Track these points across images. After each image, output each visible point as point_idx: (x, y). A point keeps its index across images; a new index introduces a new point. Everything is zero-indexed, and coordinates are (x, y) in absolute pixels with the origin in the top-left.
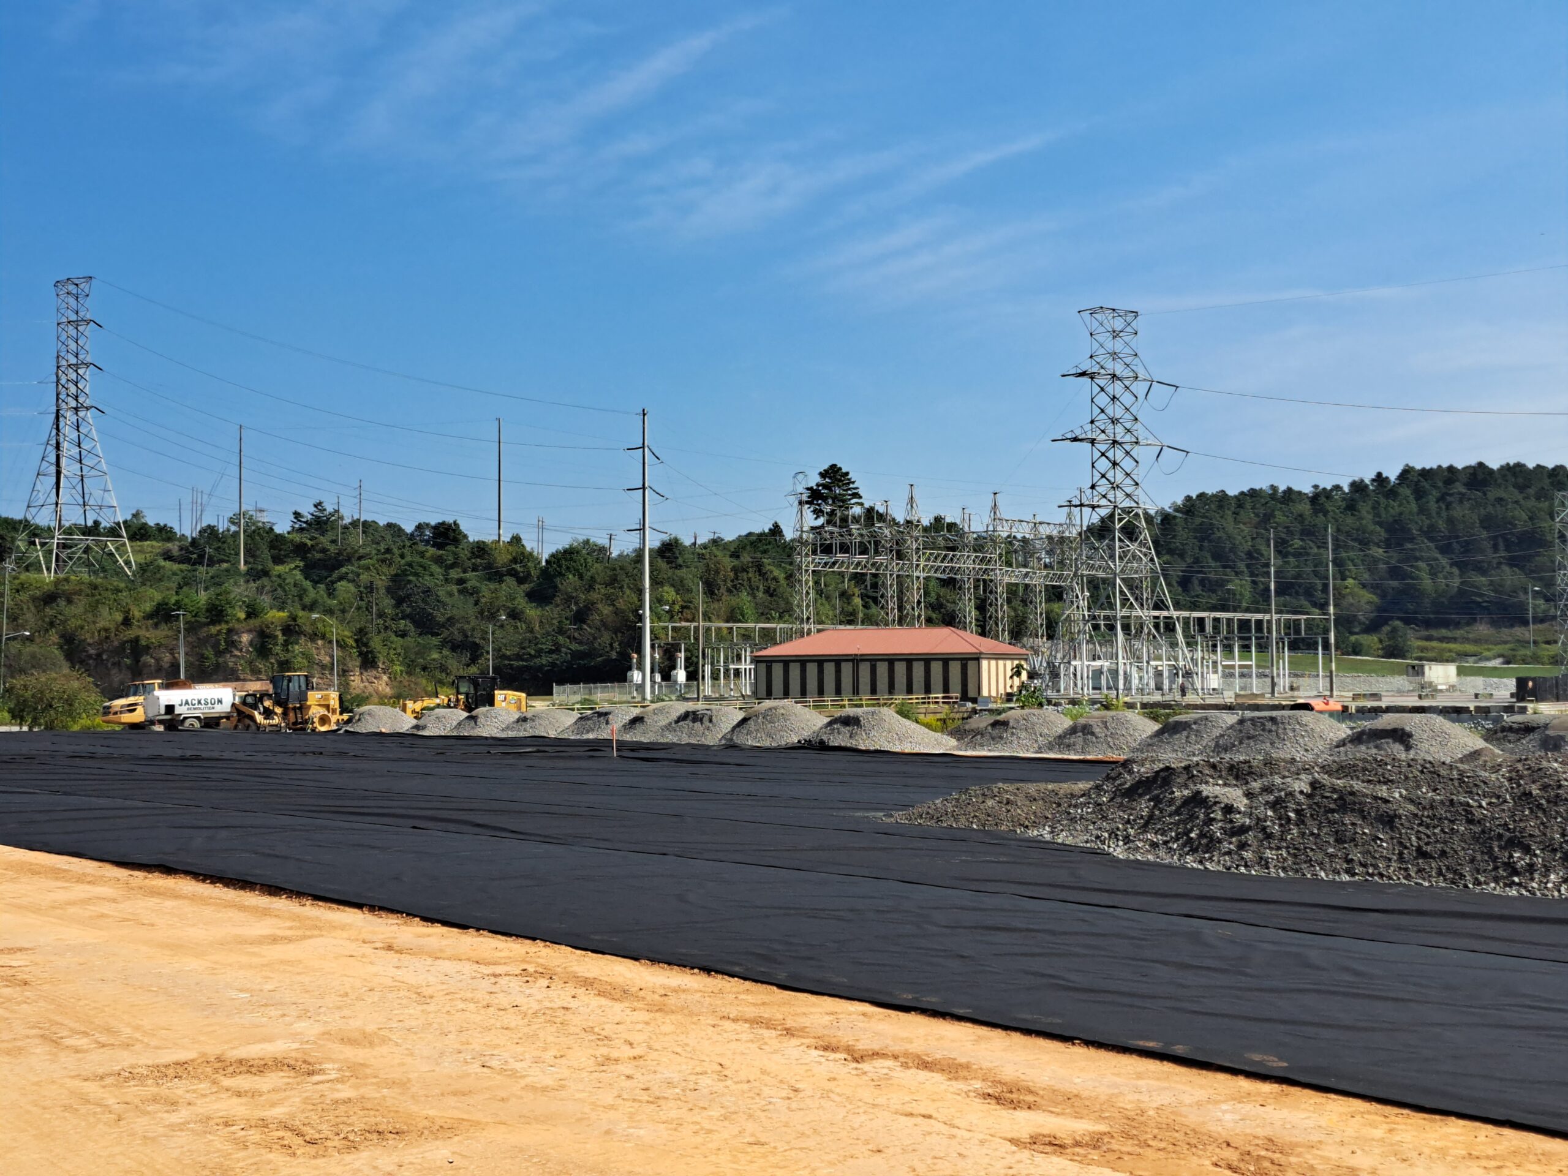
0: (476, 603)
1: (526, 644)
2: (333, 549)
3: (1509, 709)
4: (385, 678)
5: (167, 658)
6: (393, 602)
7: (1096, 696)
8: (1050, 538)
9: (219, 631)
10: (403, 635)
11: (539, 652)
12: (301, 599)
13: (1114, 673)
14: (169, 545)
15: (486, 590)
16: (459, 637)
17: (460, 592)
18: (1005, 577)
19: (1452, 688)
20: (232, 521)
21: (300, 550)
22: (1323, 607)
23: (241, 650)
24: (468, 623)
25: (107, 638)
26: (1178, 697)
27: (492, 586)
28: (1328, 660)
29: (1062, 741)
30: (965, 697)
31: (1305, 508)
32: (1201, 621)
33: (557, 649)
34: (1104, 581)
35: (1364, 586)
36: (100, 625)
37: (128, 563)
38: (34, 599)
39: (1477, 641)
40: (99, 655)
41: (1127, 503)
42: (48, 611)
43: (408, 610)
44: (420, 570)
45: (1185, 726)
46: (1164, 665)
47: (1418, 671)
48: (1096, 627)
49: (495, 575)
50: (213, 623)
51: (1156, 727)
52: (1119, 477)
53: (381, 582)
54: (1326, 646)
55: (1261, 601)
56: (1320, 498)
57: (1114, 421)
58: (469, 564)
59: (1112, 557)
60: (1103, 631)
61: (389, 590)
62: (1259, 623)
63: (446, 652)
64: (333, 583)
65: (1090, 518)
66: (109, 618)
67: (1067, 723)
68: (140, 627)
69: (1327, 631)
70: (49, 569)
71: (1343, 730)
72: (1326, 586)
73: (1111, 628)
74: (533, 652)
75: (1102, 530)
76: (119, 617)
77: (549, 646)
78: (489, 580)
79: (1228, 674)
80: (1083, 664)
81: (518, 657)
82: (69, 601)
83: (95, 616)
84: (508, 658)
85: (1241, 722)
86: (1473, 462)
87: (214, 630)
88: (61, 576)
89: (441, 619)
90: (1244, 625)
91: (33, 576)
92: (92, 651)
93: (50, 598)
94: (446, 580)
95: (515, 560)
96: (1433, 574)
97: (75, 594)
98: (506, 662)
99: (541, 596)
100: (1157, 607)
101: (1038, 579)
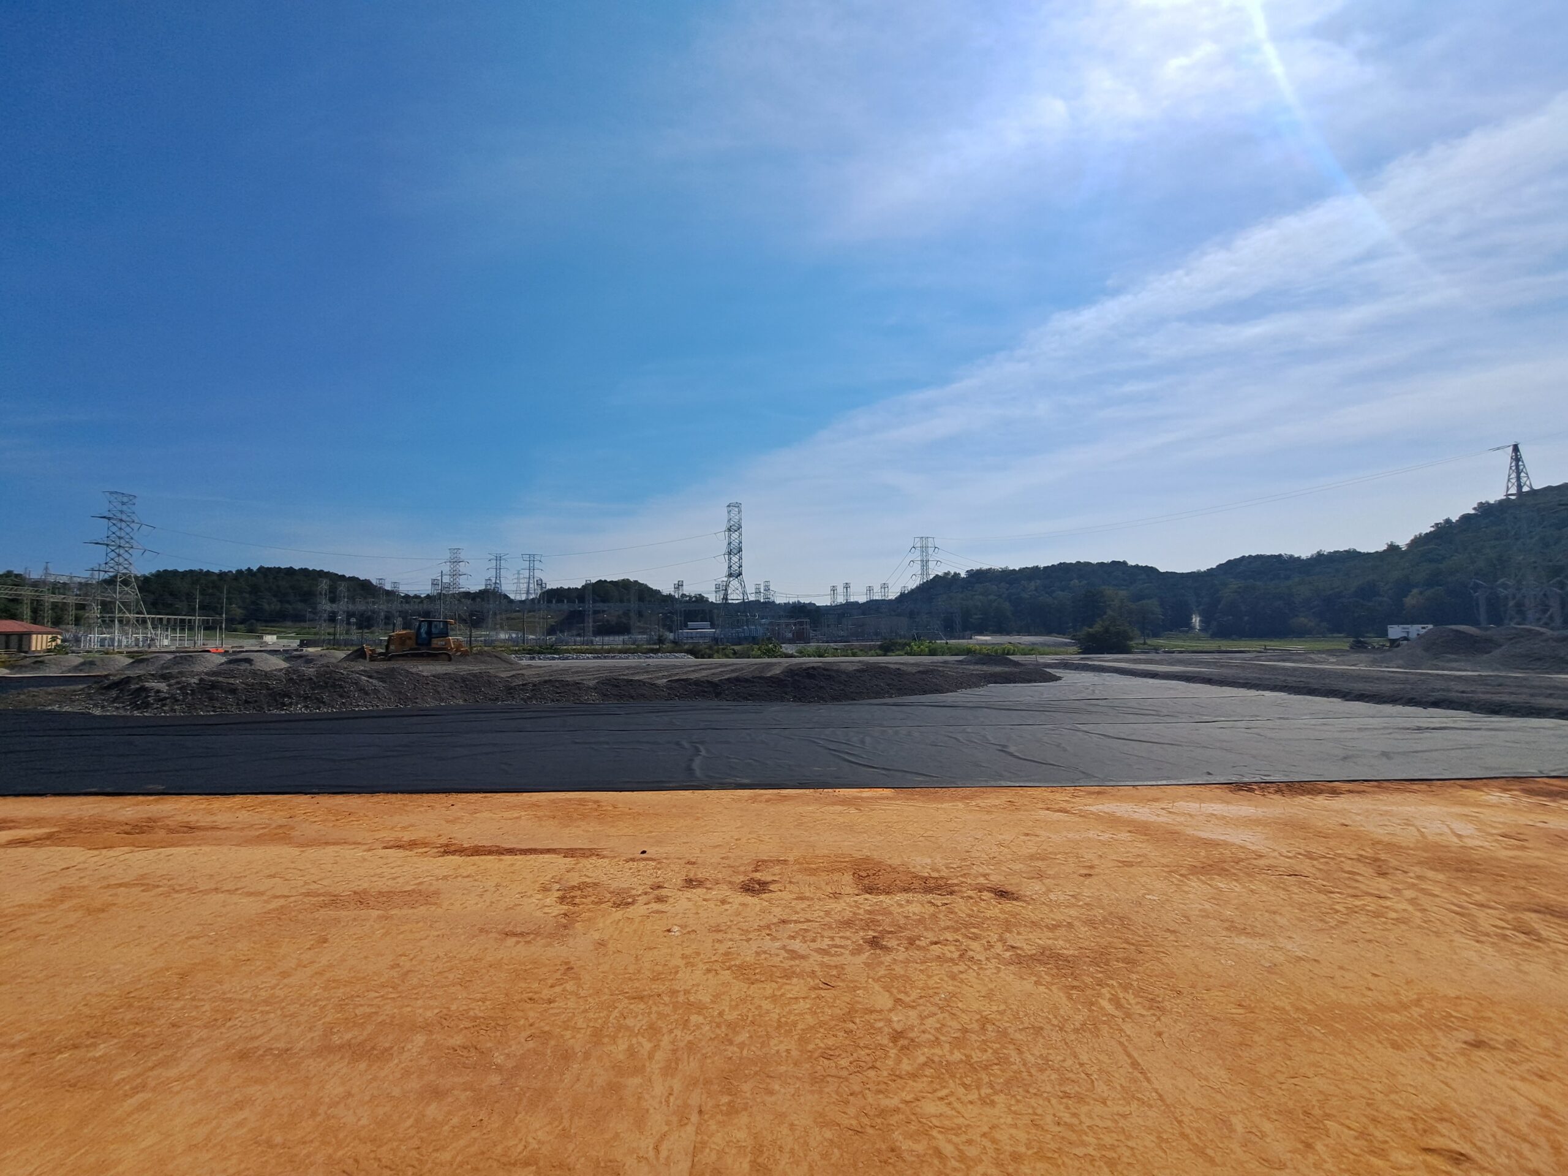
3: (296, 650)
7: (101, 649)
8: (80, 583)
13: (113, 640)
18: (49, 599)
19: (274, 643)
22: (221, 614)
26: (147, 649)
28: (221, 634)
29: (76, 668)
30: (20, 650)
32: (161, 619)
34: (110, 602)
35: (239, 607)
39: (285, 627)
41: (125, 571)
45: (147, 660)
46: (140, 637)
47: (262, 638)
48: (104, 621)
51: (131, 661)
52: (121, 560)
54: (221, 629)
55: (192, 612)
56: (222, 575)
57: (120, 538)
59: (115, 593)
60: (107, 623)
62: (190, 620)
65: (103, 576)
67: (81, 660)
69: (222, 623)
71: (224, 659)
72: (222, 608)
73: (113, 621)
75: (111, 582)
79: (173, 639)
80: (95, 636)
85: (175, 658)
86: (288, 566)
90: (183, 621)
96: (269, 604)
100: (138, 613)
101: (71, 600)
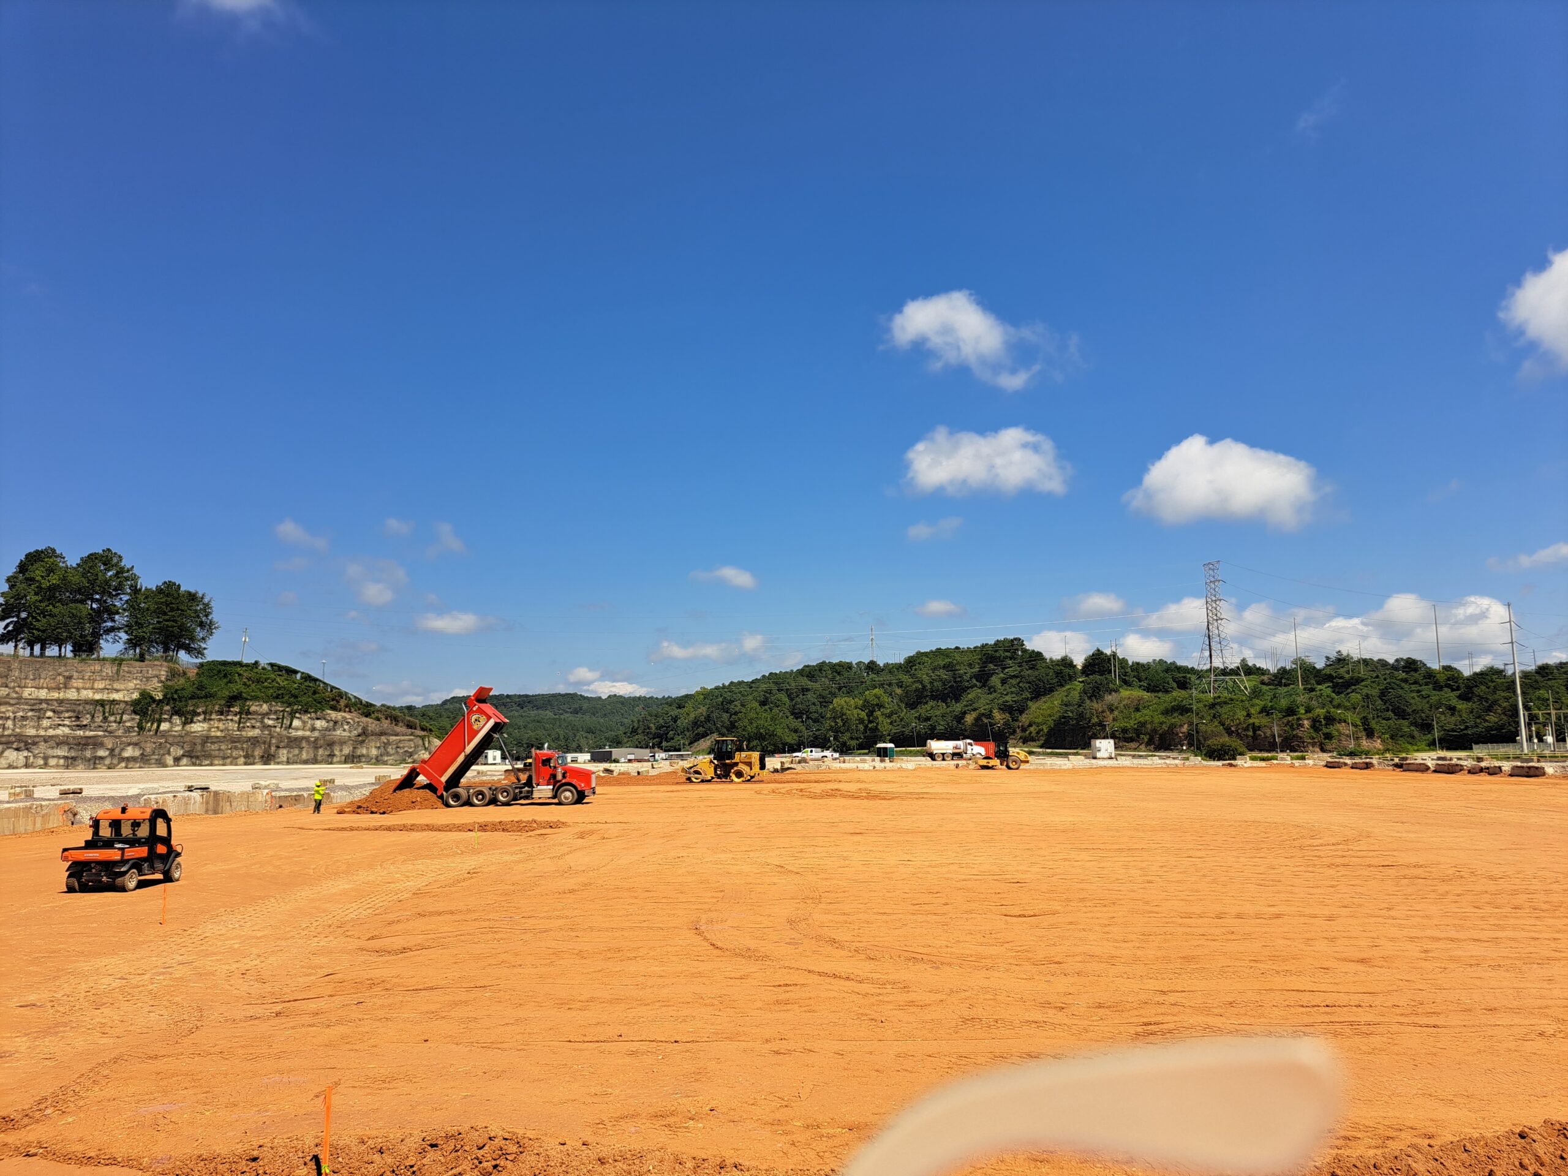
1: (1459, 724)
2: (1347, 676)
4: (1379, 741)
5: (1269, 733)
6: (1382, 703)
10: (1388, 719)
11: (1467, 728)
12: (1333, 702)
14: (1263, 677)
15: (1435, 695)
16: (1419, 720)
17: (1419, 696)
20: (1293, 663)
21: (1329, 678)
23: (1304, 728)
24: (1424, 713)
27: (1437, 693)
33: (1477, 726)
37: (1245, 687)
38: (1206, 706)
43: (1390, 707)
44: (1395, 686)
50: (1289, 715)
63: (1413, 728)
64: (1348, 694)
74: (1463, 728)
77: (1472, 724)
78: (1435, 690)
82: (1222, 707)
87: (1290, 718)
89: (1409, 711)
94: (1411, 691)
98: (1449, 733)
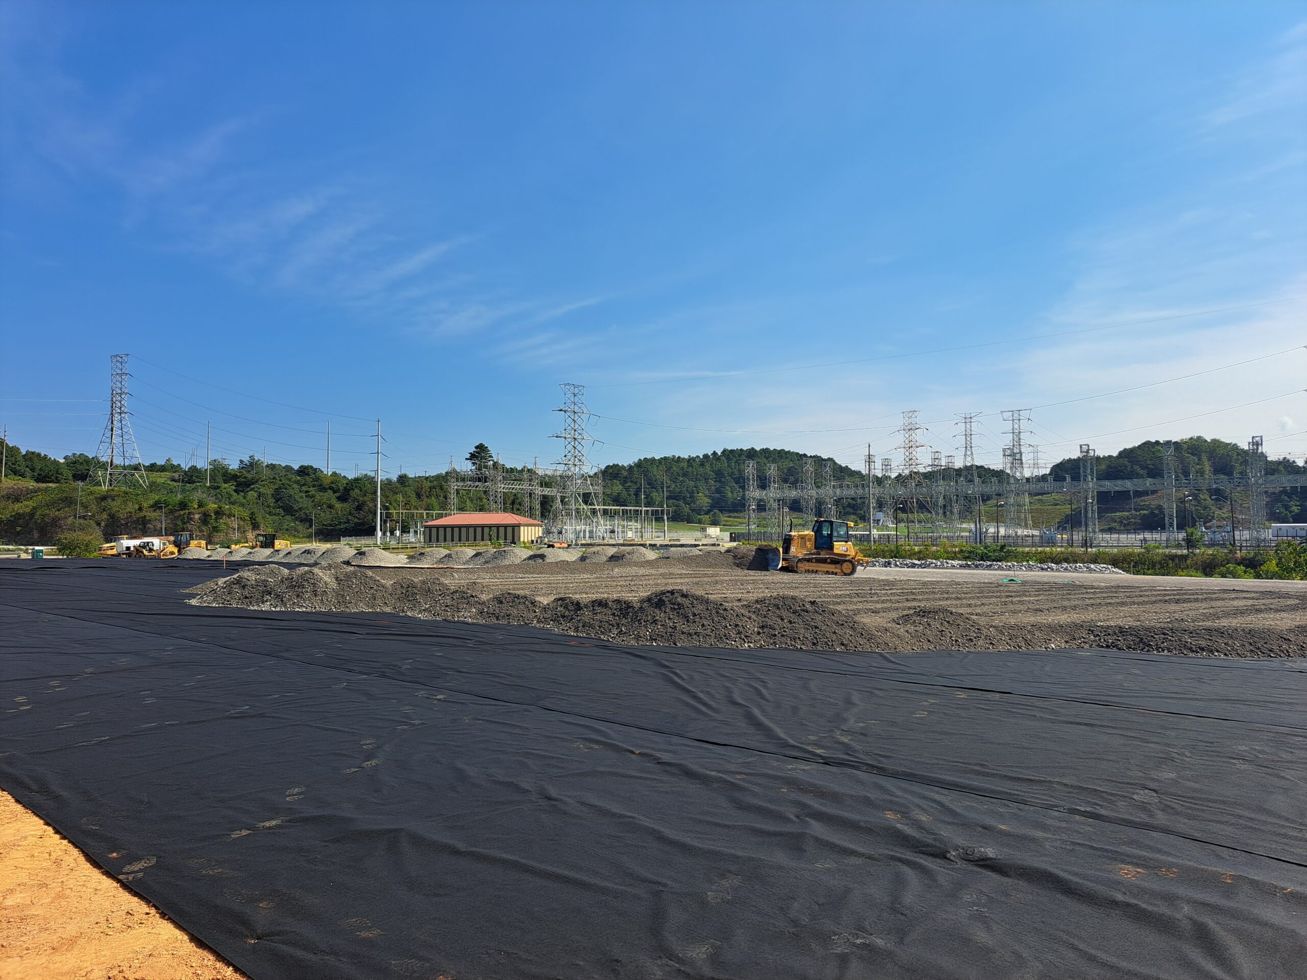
0: (313, 501)
1: (334, 519)
6: (274, 501)
9: (185, 514)
11: (340, 523)
12: (229, 499)
15: (319, 496)
16: (304, 516)
17: (306, 496)
23: (195, 522)
24: (308, 510)
25: (130, 516)
27: (322, 494)
31: (685, 465)
33: (348, 522)
36: (127, 511)
37: (144, 482)
38: (96, 498)
40: (126, 524)
42: (103, 504)
43: (281, 504)
44: (288, 487)
49: (323, 489)
50: (182, 510)
53: (268, 491)
58: (311, 484)
61: (272, 495)
63: (297, 523)
64: (247, 492)
66: (131, 507)
68: (147, 511)
70: (105, 485)
74: (337, 523)
76: (137, 507)
77: (345, 520)
78: (320, 491)
81: (331, 525)
82: (113, 500)
83: (126, 506)
84: (326, 525)
87: (182, 513)
88: (110, 488)
89: (296, 508)
91: (96, 488)
92: (123, 522)
93: (104, 498)
94: (300, 491)
95: (332, 483)
97: (116, 496)
98: (325, 527)
99: (343, 499)
